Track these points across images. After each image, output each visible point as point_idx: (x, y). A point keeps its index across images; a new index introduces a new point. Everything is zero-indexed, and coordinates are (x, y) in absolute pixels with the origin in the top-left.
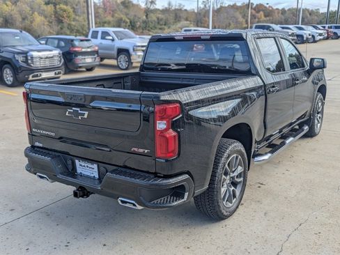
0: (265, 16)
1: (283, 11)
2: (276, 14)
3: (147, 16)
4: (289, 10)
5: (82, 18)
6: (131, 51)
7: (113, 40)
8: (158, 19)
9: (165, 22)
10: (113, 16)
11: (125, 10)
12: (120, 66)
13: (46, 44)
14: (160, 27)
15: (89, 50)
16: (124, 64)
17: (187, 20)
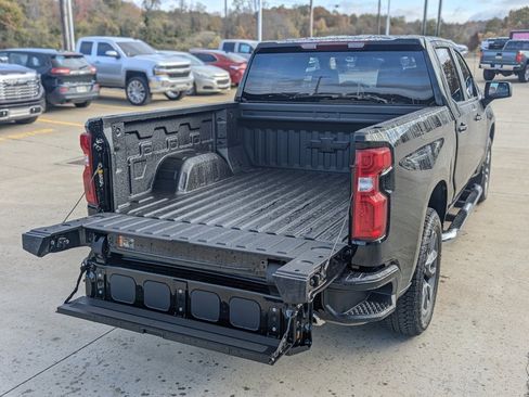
0: (328, 26)
1: (353, 19)
2: (344, 22)
3: (146, 21)
4: (362, 17)
5: (38, 22)
6: (150, 74)
7: (118, 57)
8: (165, 26)
9: (177, 32)
10: (90, 21)
11: (111, 11)
12: (132, 99)
13: (10, 62)
14: (169, 39)
15: (82, 72)
16: (138, 96)
17: (209, 28)
